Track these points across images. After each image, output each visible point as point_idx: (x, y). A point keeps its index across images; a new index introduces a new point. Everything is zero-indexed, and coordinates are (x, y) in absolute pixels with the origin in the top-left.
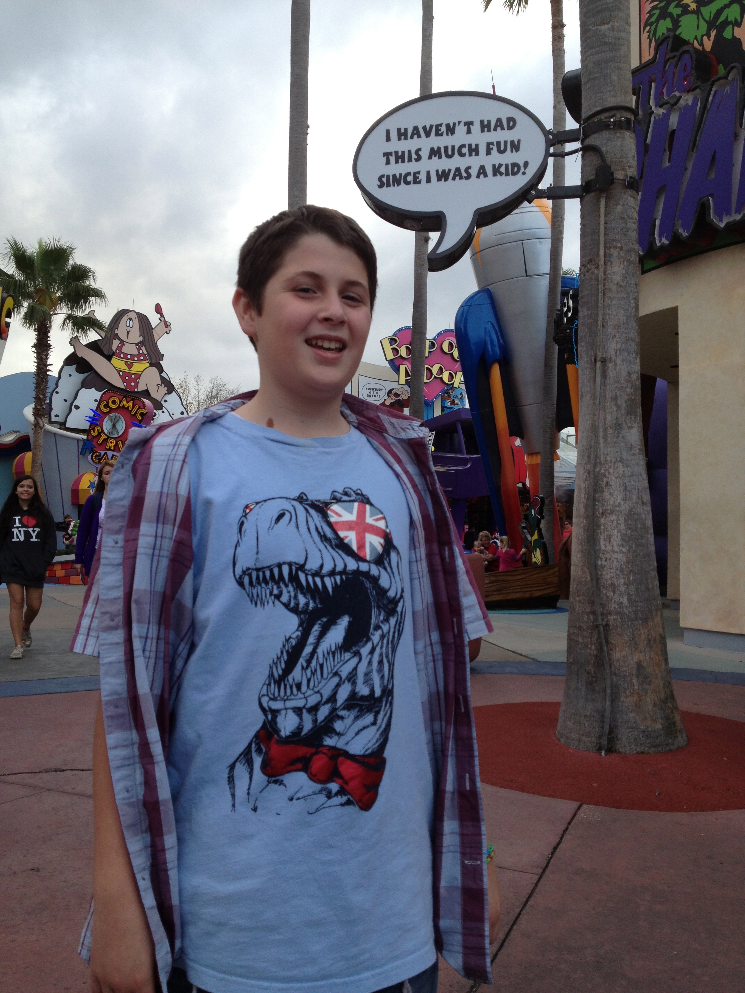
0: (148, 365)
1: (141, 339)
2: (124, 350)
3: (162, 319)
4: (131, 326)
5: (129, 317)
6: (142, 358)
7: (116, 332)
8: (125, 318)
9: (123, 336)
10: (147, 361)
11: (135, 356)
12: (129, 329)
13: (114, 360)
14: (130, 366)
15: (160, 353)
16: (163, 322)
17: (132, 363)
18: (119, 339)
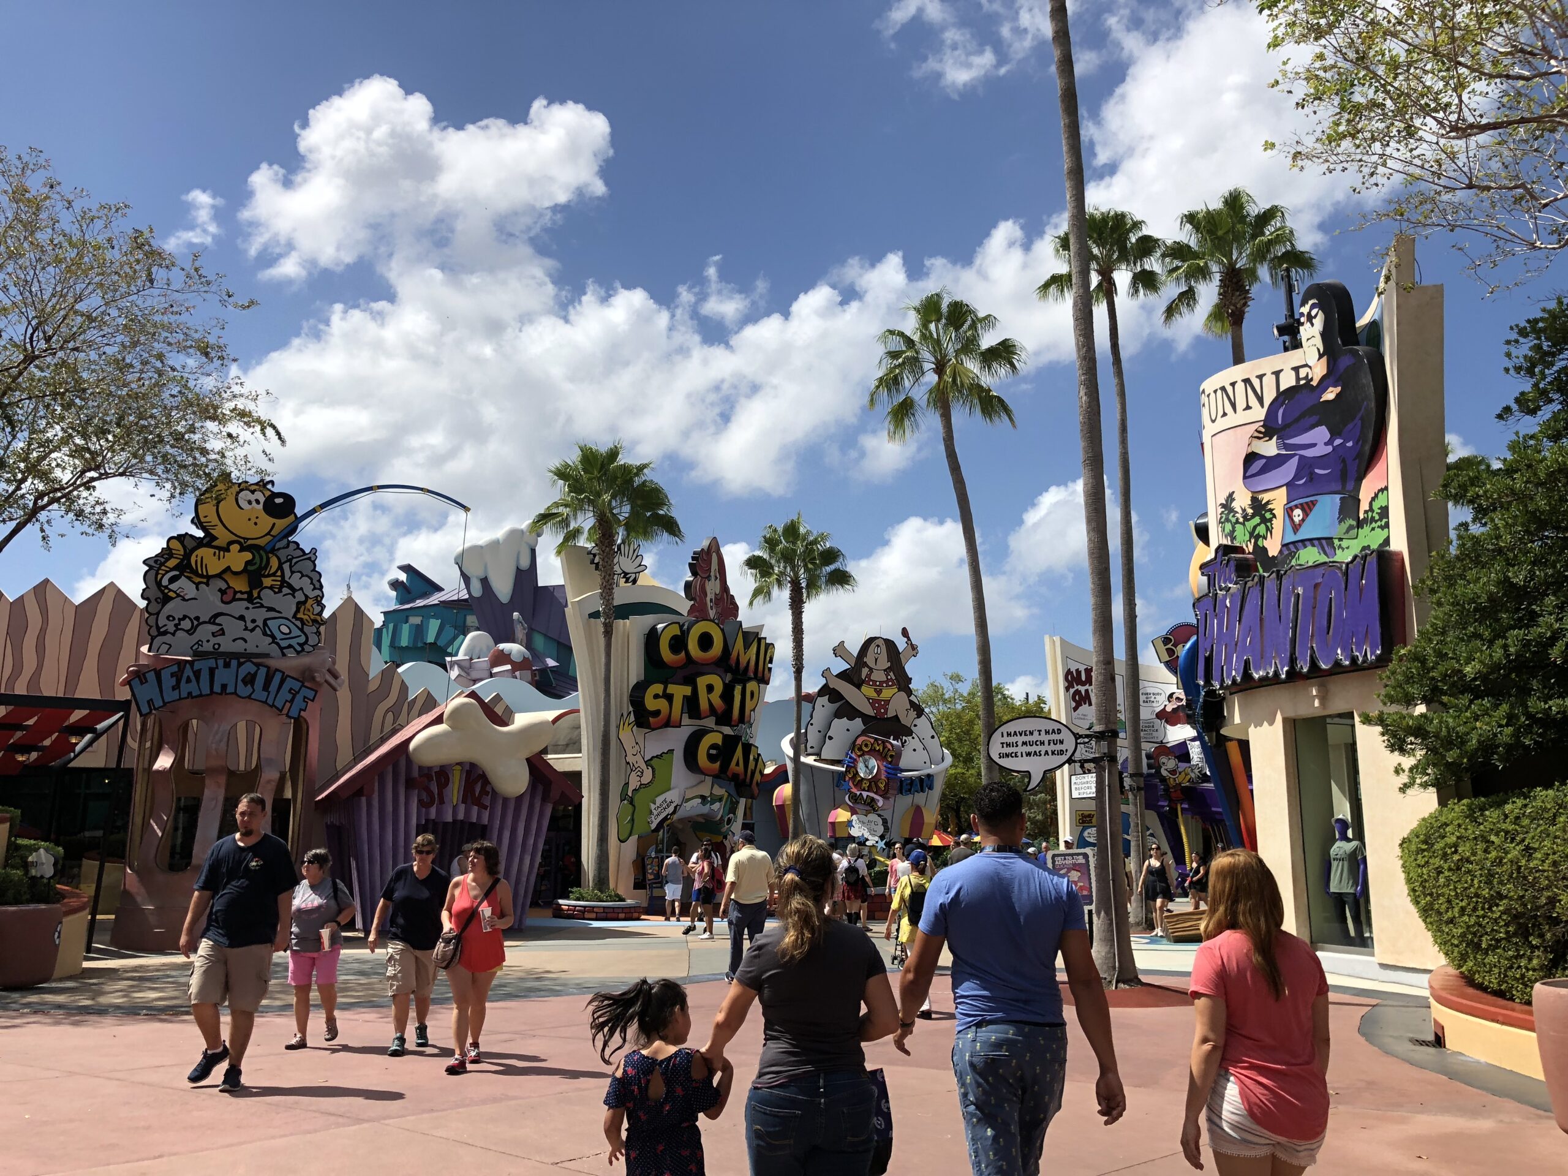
0: (897, 690)
2: (873, 677)
3: (909, 643)
4: (879, 652)
5: (877, 644)
6: (890, 683)
7: (865, 659)
10: (895, 686)
11: (884, 682)
12: (877, 656)
15: (908, 677)
16: (910, 646)
17: (881, 689)
18: (868, 666)
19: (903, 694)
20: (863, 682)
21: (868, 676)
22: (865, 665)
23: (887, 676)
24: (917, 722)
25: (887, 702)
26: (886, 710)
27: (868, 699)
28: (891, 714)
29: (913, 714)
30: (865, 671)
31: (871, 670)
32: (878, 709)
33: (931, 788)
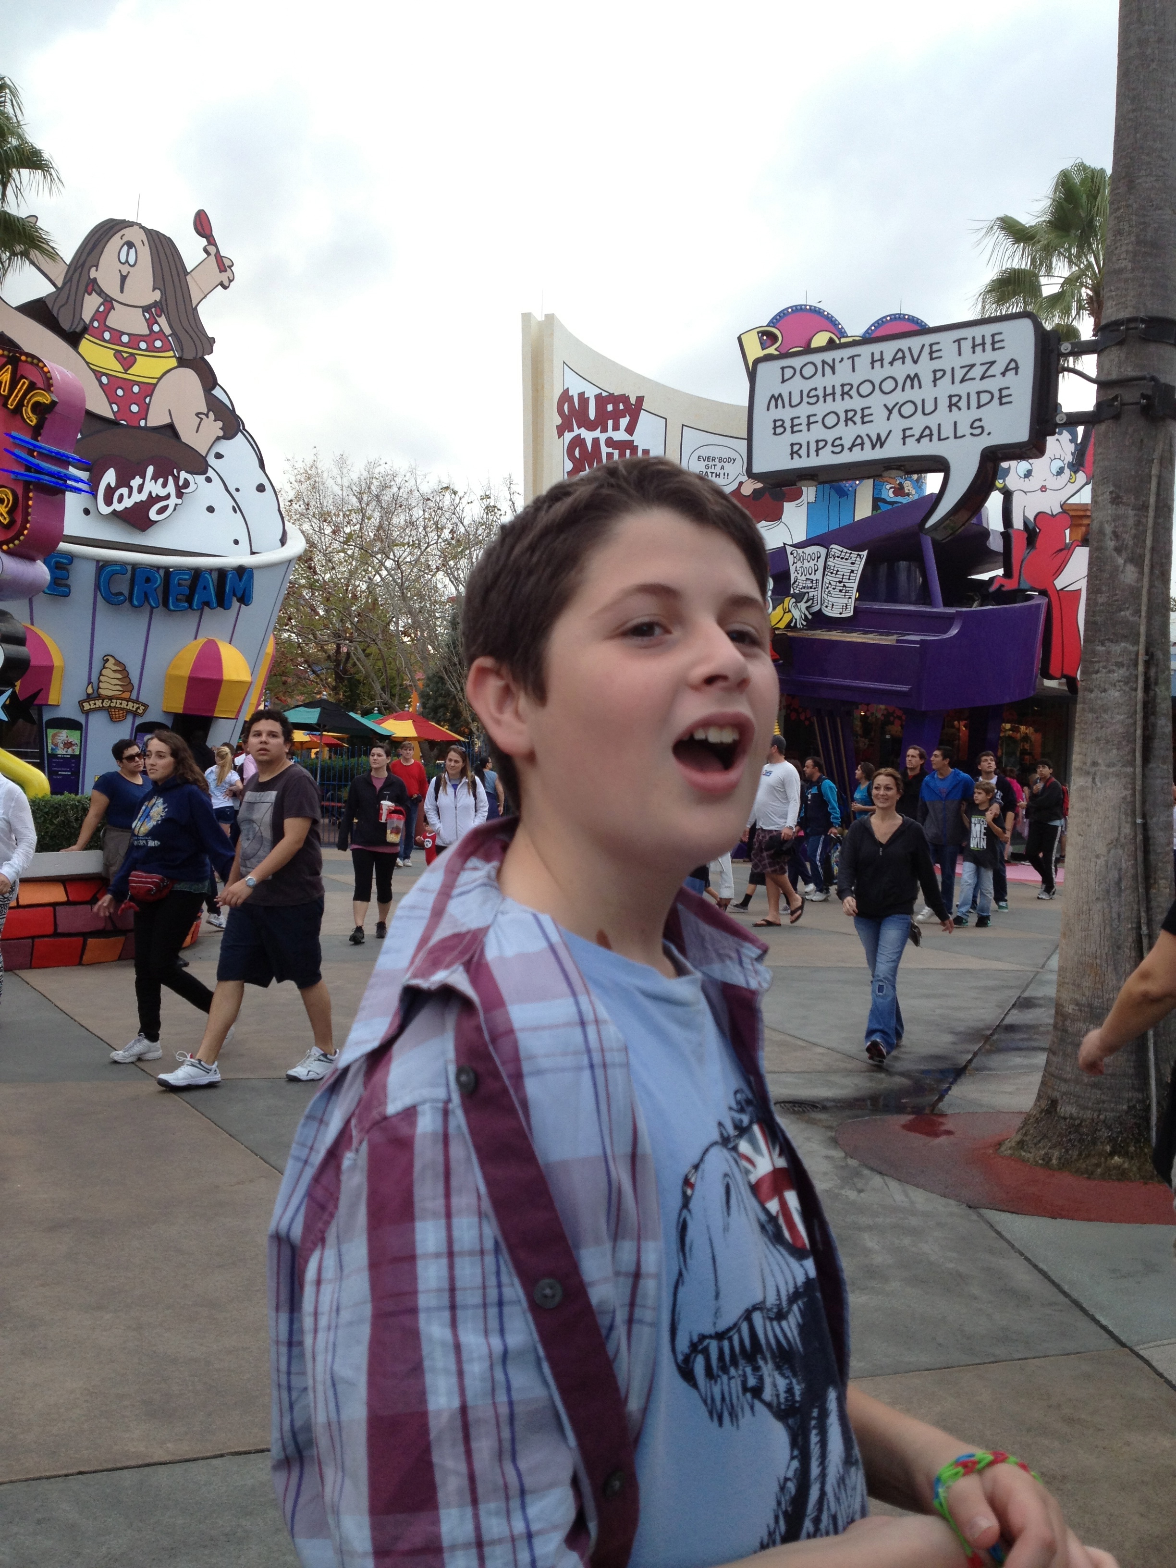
0: (173, 362)
1: (157, 296)
2: (114, 320)
3: (212, 249)
4: (132, 261)
5: (125, 239)
6: (158, 344)
7: (93, 274)
8: (115, 242)
9: (110, 285)
10: (171, 353)
11: (142, 338)
12: (125, 269)
13: (85, 345)
14: (128, 363)
15: (205, 334)
16: (212, 257)
17: (132, 355)
18: (101, 293)
19: (190, 377)
20: (85, 329)
21: (101, 316)
22: (93, 286)
23: (151, 323)
24: (223, 447)
25: (149, 389)
26: (145, 411)
27: (98, 375)
28: (156, 418)
29: (213, 427)
30: (91, 304)
31: (109, 302)
32: (124, 404)
33: (245, 599)
